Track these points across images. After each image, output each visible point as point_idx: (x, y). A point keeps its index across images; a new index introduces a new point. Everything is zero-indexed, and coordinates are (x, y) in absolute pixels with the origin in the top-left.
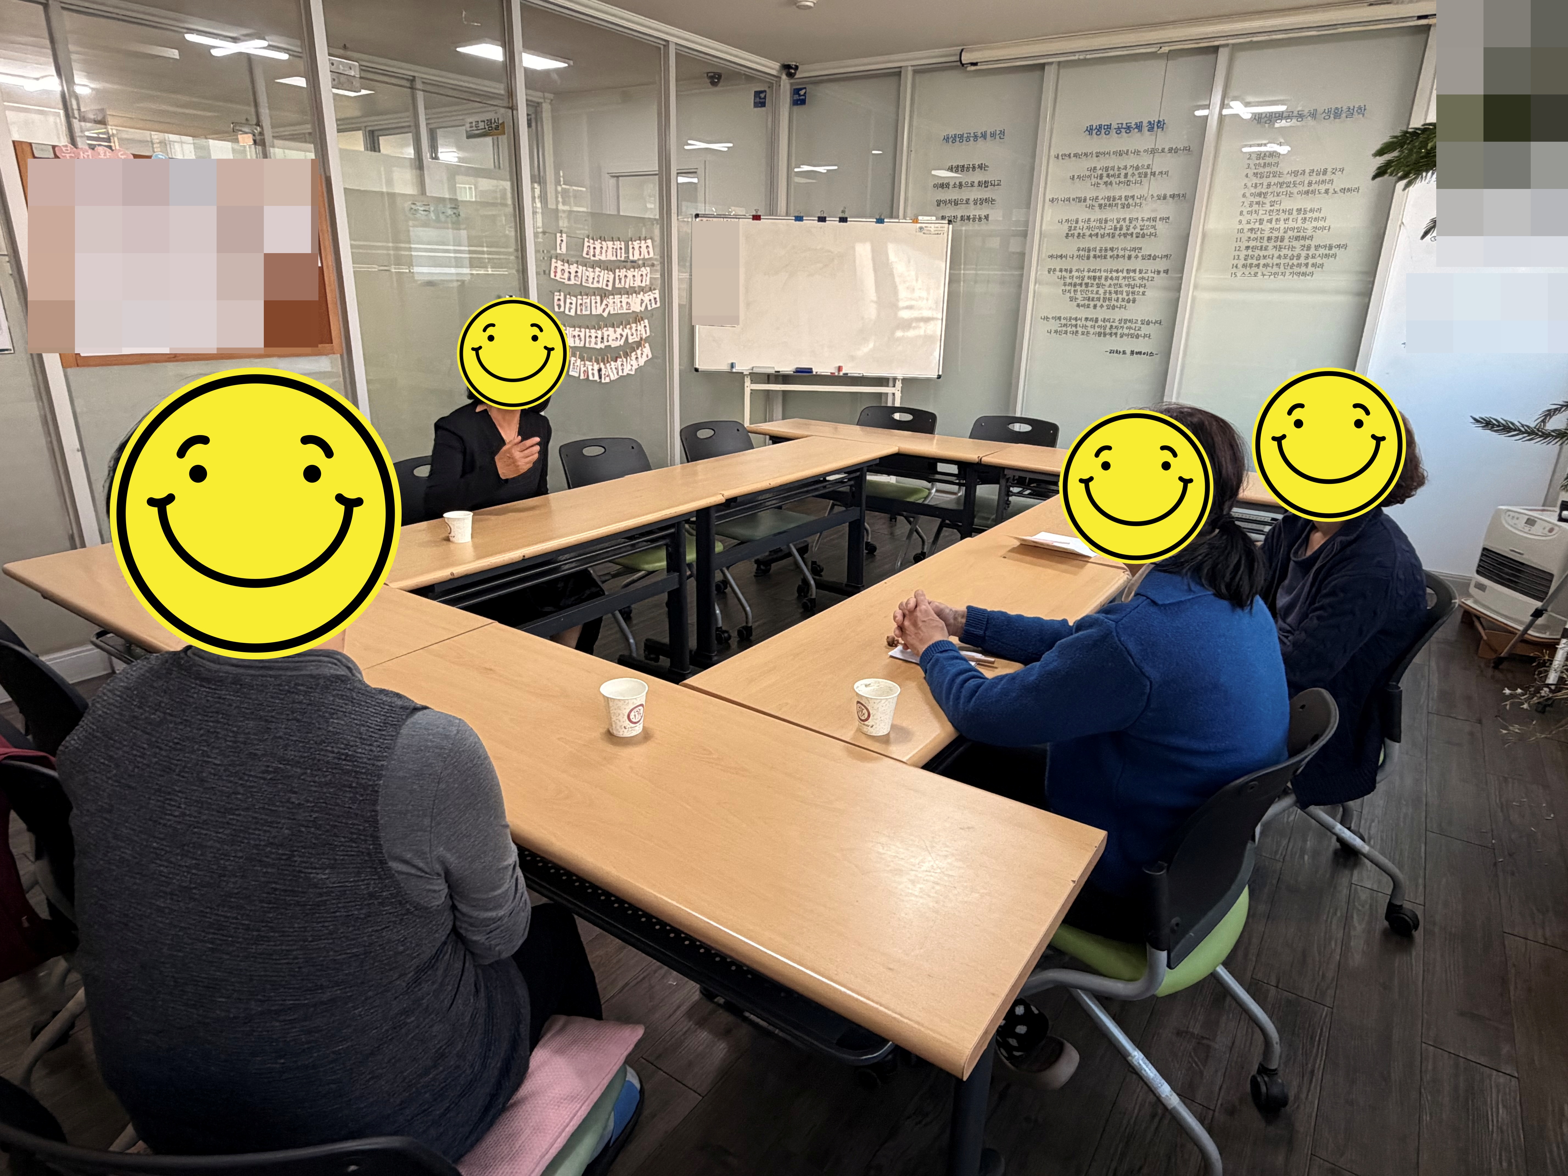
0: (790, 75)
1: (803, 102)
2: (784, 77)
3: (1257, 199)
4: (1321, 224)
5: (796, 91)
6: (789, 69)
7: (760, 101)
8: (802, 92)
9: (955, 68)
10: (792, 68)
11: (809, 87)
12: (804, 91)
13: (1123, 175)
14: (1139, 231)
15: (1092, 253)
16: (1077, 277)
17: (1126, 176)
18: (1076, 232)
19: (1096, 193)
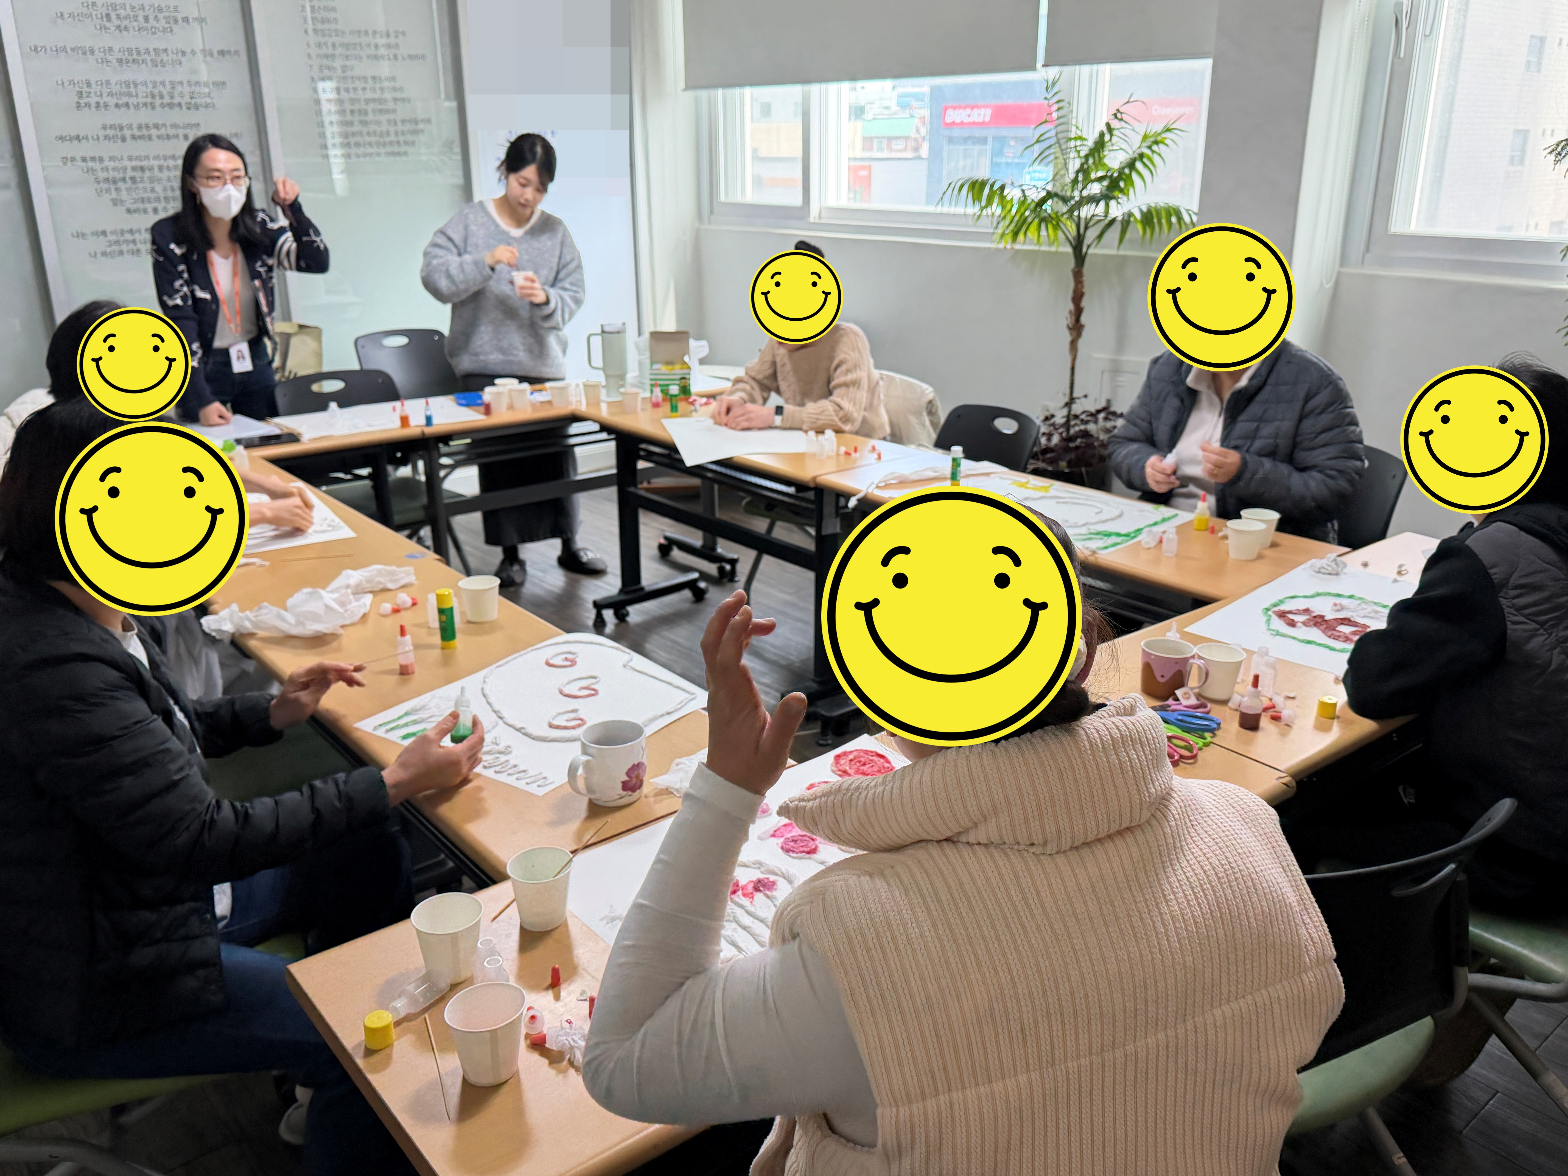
3: (325, 62)
4: (399, 95)
13: (141, 19)
14: (189, 100)
15: (127, 133)
16: (114, 169)
17: (146, 19)
18: (93, 100)
19: (106, 40)
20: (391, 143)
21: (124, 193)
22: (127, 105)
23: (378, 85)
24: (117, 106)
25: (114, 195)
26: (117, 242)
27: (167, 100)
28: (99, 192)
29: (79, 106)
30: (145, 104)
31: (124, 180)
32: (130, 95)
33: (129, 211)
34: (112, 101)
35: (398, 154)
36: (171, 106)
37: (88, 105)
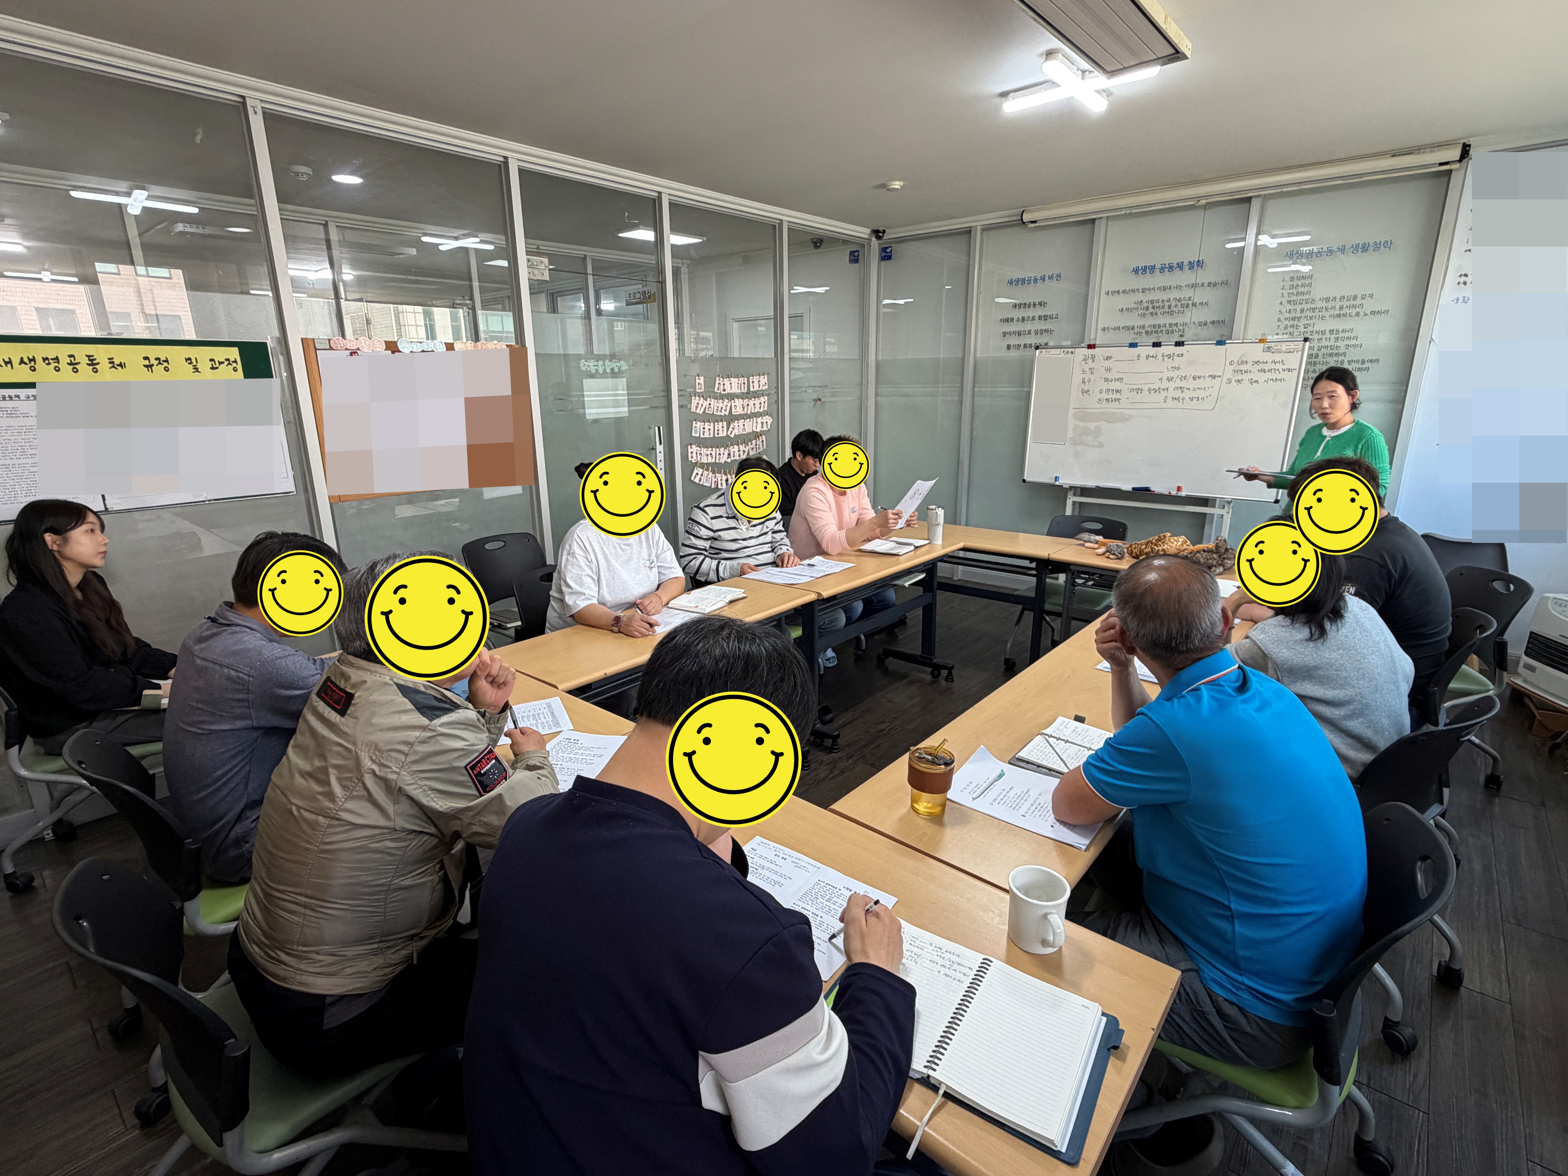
0: (879, 238)
1: (889, 258)
2: (874, 239)
5: (884, 250)
6: (878, 234)
7: (854, 258)
8: (888, 250)
9: (1018, 225)
10: (880, 232)
11: (894, 246)
12: (890, 249)
13: (1166, 307)
17: (1170, 307)
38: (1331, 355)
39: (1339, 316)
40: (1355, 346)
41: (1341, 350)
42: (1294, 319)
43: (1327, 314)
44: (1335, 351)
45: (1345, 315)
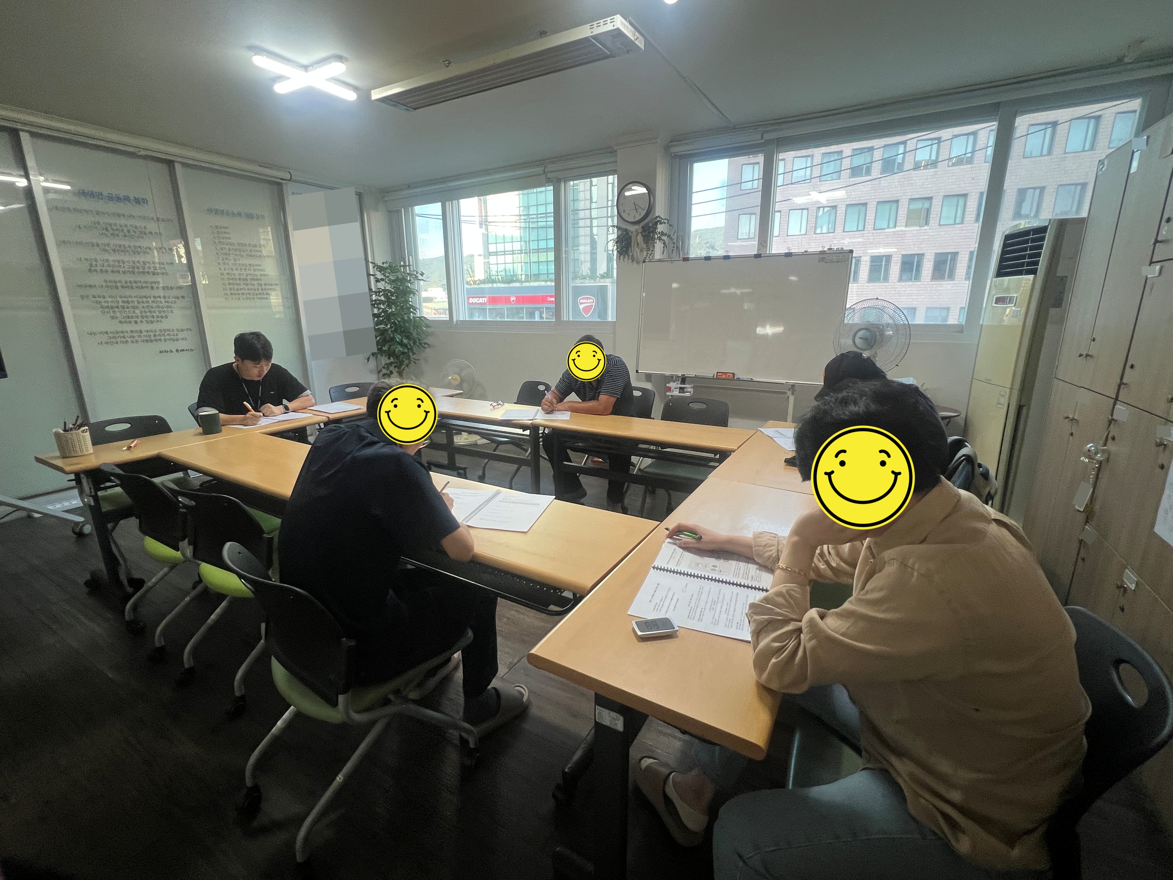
3: (225, 257)
4: (263, 273)
13: (125, 231)
14: (153, 271)
15: (119, 284)
16: (112, 302)
17: (128, 231)
18: (98, 269)
19: (106, 241)
20: (260, 294)
21: (118, 313)
22: (119, 272)
23: (252, 268)
24: (113, 271)
25: (112, 314)
26: (114, 337)
27: (141, 270)
28: (103, 313)
29: (90, 270)
30: (129, 271)
31: (118, 307)
32: (120, 266)
33: (120, 322)
34: (110, 269)
35: (264, 298)
36: (143, 273)
37: (96, 271)
38: (254, 279)
39: (251, 256)
40: (265, 275)
41: (259, 277)
42: (226, 254)
43: (244, 254)
44: (255, 277)
45: (253, 256)
